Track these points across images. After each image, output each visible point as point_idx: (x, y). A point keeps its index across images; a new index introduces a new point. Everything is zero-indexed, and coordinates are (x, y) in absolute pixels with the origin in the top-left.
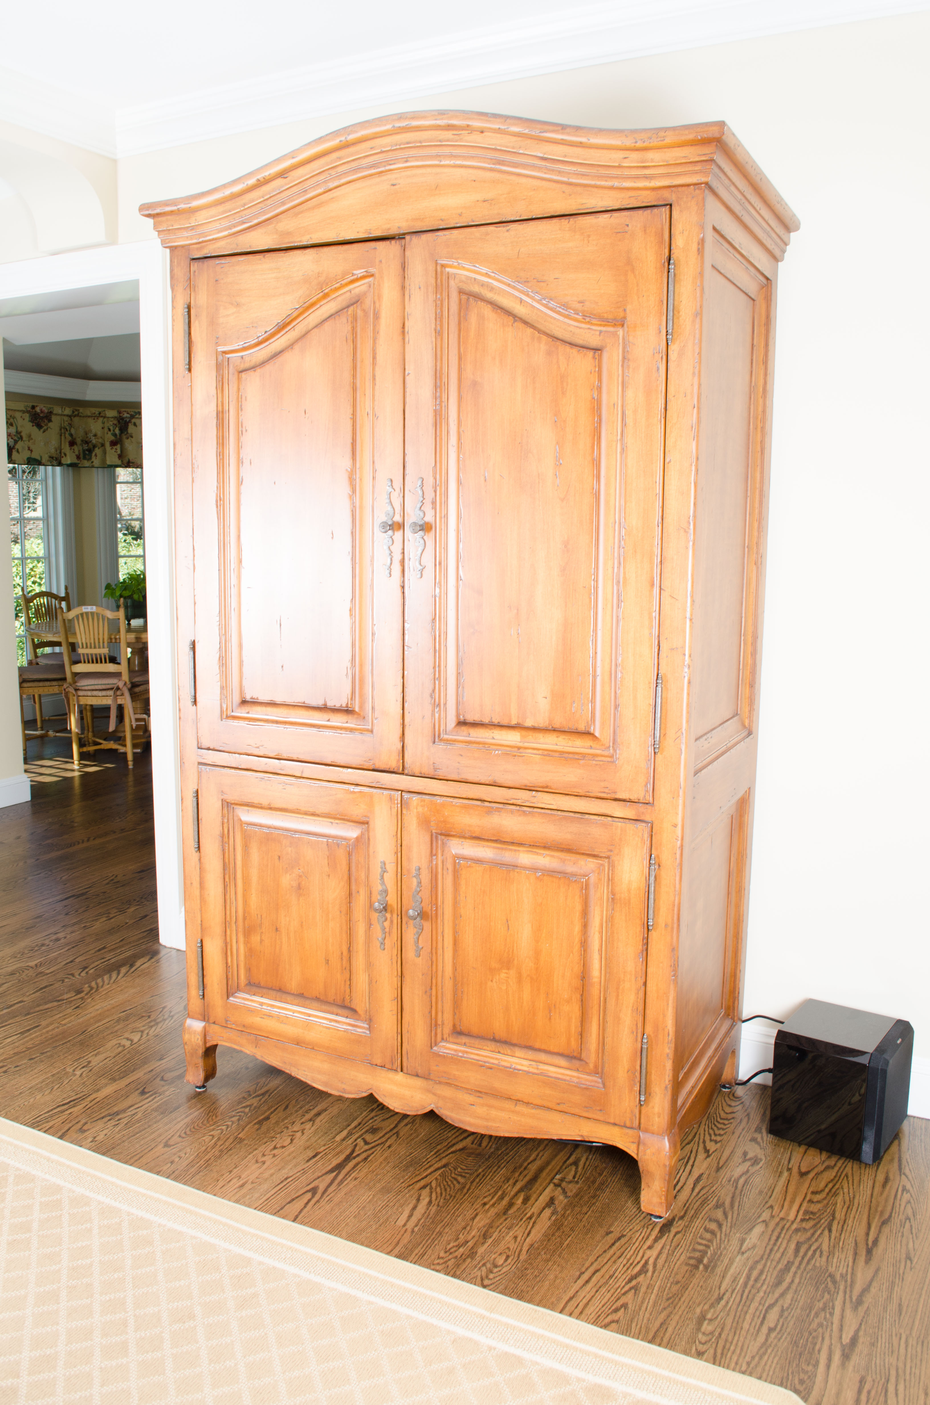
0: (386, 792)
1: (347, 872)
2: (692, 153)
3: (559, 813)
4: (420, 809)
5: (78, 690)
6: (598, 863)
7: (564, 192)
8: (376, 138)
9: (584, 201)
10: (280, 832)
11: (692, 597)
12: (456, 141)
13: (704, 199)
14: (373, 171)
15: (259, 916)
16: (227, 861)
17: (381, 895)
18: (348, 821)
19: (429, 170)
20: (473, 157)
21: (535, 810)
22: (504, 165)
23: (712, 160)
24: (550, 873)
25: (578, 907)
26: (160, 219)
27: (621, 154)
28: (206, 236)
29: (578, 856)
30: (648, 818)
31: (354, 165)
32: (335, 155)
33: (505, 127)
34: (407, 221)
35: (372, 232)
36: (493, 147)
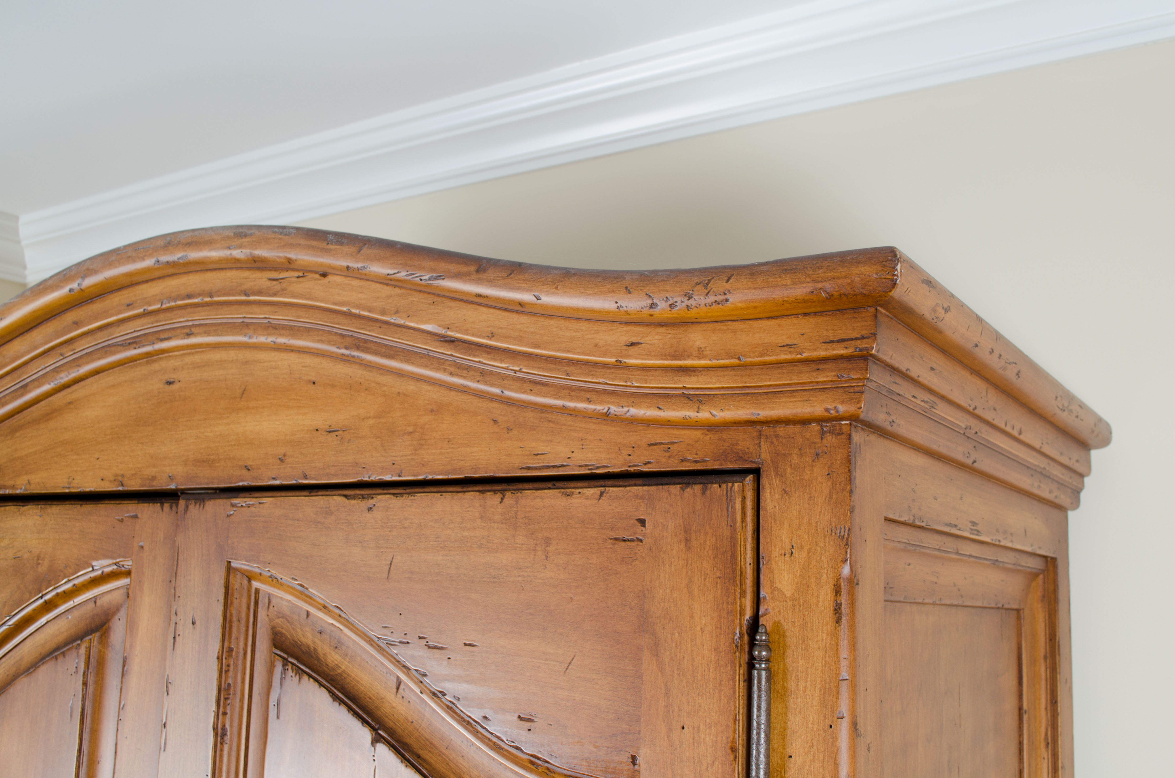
2: (809, 337)
9: (542, 448)
12: (275, 295)
13: (850, 456)
14: (133, 353)
19: (232, 354)
20: (308, 330)
22: (368, 351)
23: (864, 357)
27: (620, 335)
31: (101, 338)
32: (70, 317)
33: (360, 265)
34: (186, 463)
35: (126, 481)
36: (345, 309)
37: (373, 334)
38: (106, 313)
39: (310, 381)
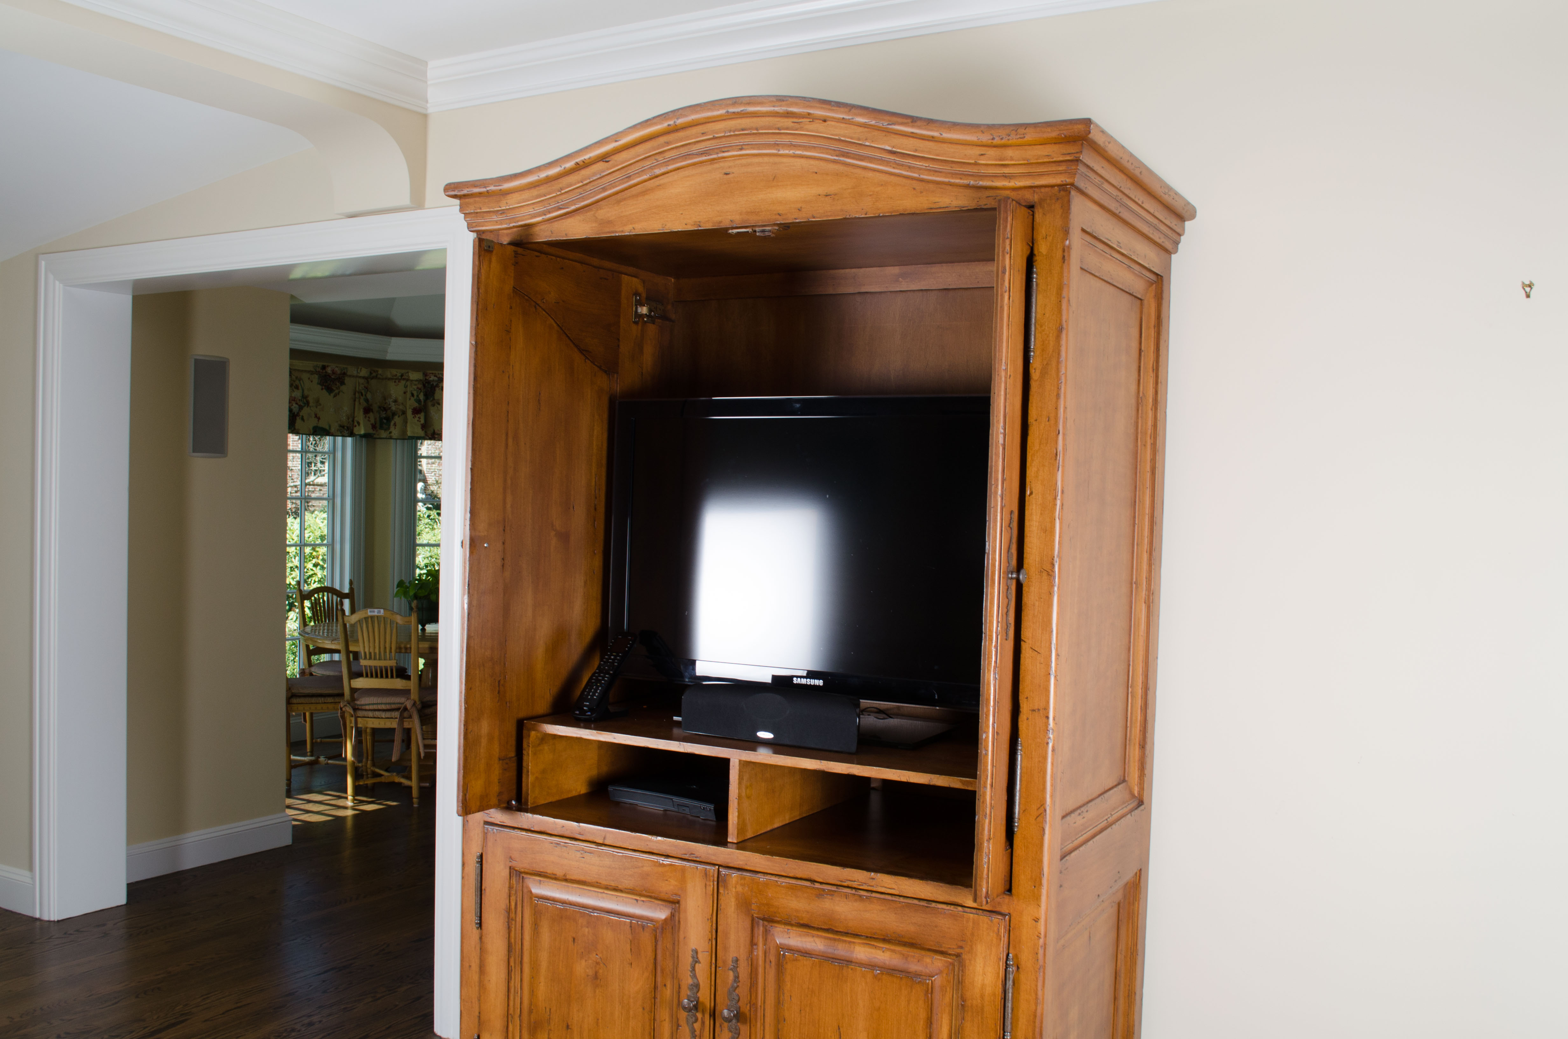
0: (700, 866)
1: (652, 961)
2: (1056, 152)
3: (902, 899)
4: (739, 888)
5: (358, 709)
6: (947, 962)
7: (914, 189)
8: (709, 122)
9: (937, 200)
10: (577, 909)
11: (1057, 650)
12: (796, 130)
13: (1069, 201)
14: (704, 158)
15: (548, 1010)
16: (513, 940)
17: (691, 989)
18: (656, 899)
19: (766, 159)
20: (815, 147)
21: (874, 895)
22: (849, 157)
23: (1077, 161)
24: (890, 971)
25: (923, 1015)
26: (467, 200)
27: (977, 151)
28: (518, 221)
29: (923, 952)
30: (1004, 910)
31: (683, 151)
32: (662, 140)
33: (850, 117)
34: (741, 214)
35: (702, 224)
36: (837, 138)
37: (853, 150)
38: (687, 138)
39: (814, 172)
